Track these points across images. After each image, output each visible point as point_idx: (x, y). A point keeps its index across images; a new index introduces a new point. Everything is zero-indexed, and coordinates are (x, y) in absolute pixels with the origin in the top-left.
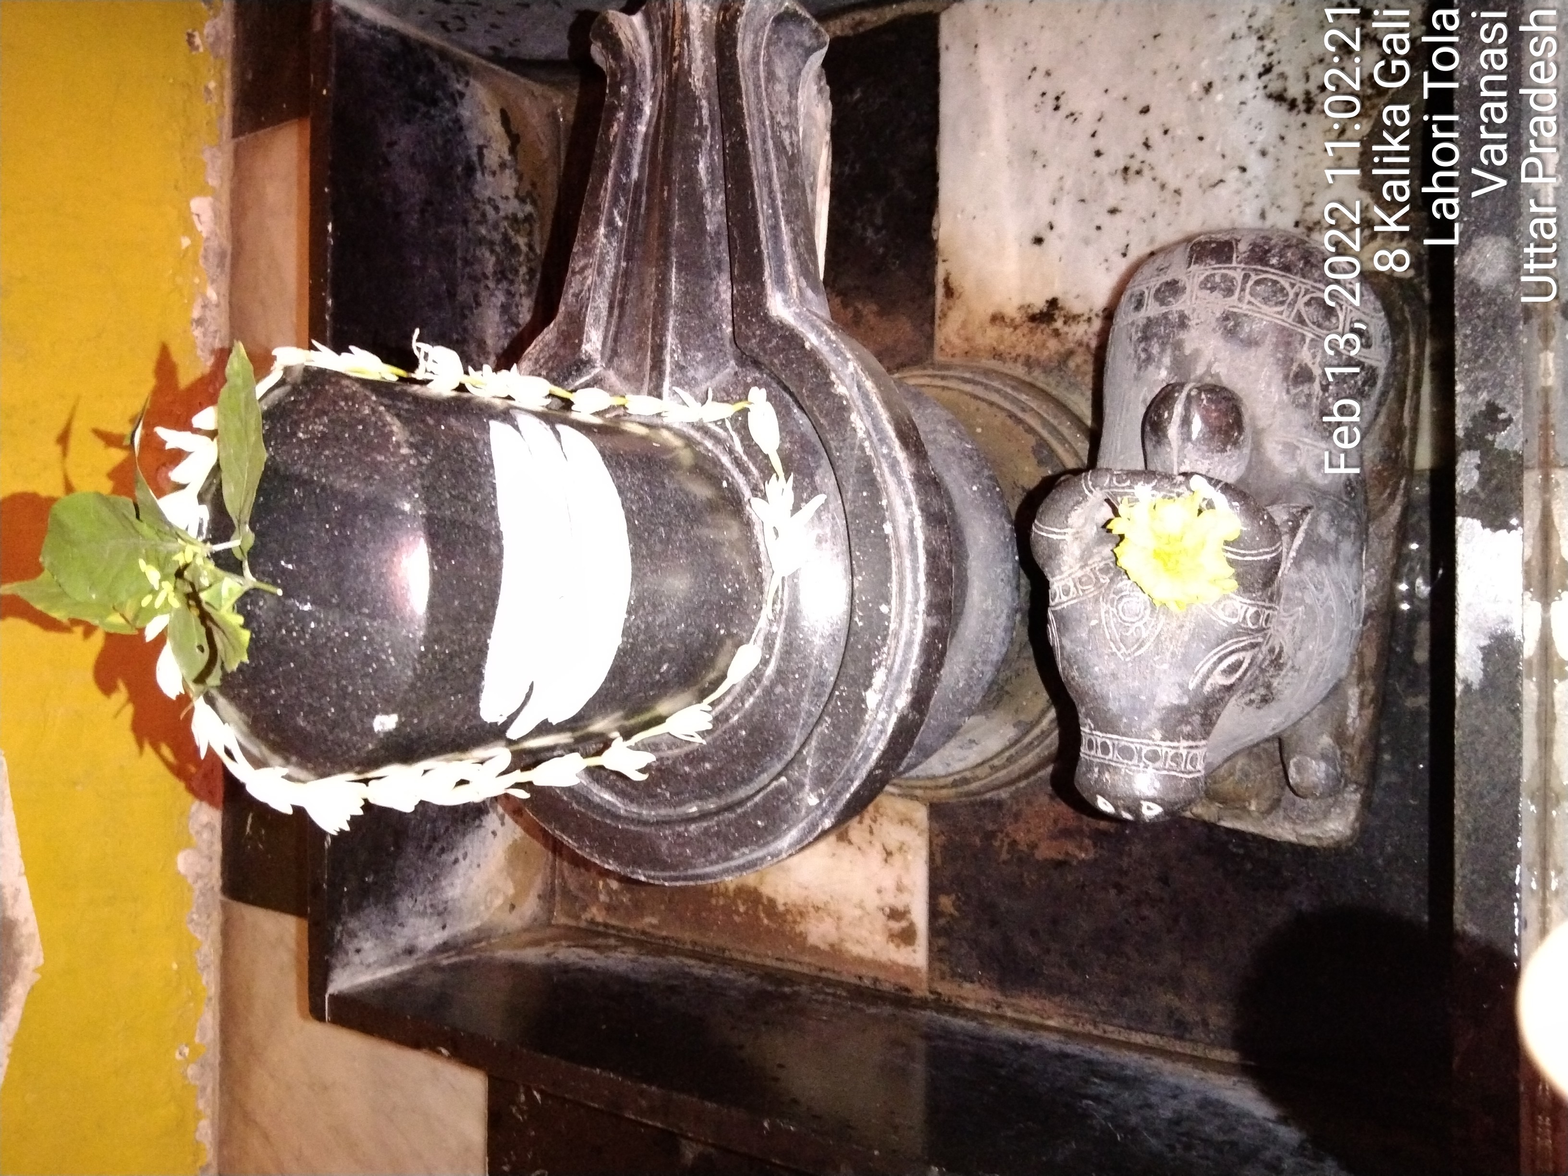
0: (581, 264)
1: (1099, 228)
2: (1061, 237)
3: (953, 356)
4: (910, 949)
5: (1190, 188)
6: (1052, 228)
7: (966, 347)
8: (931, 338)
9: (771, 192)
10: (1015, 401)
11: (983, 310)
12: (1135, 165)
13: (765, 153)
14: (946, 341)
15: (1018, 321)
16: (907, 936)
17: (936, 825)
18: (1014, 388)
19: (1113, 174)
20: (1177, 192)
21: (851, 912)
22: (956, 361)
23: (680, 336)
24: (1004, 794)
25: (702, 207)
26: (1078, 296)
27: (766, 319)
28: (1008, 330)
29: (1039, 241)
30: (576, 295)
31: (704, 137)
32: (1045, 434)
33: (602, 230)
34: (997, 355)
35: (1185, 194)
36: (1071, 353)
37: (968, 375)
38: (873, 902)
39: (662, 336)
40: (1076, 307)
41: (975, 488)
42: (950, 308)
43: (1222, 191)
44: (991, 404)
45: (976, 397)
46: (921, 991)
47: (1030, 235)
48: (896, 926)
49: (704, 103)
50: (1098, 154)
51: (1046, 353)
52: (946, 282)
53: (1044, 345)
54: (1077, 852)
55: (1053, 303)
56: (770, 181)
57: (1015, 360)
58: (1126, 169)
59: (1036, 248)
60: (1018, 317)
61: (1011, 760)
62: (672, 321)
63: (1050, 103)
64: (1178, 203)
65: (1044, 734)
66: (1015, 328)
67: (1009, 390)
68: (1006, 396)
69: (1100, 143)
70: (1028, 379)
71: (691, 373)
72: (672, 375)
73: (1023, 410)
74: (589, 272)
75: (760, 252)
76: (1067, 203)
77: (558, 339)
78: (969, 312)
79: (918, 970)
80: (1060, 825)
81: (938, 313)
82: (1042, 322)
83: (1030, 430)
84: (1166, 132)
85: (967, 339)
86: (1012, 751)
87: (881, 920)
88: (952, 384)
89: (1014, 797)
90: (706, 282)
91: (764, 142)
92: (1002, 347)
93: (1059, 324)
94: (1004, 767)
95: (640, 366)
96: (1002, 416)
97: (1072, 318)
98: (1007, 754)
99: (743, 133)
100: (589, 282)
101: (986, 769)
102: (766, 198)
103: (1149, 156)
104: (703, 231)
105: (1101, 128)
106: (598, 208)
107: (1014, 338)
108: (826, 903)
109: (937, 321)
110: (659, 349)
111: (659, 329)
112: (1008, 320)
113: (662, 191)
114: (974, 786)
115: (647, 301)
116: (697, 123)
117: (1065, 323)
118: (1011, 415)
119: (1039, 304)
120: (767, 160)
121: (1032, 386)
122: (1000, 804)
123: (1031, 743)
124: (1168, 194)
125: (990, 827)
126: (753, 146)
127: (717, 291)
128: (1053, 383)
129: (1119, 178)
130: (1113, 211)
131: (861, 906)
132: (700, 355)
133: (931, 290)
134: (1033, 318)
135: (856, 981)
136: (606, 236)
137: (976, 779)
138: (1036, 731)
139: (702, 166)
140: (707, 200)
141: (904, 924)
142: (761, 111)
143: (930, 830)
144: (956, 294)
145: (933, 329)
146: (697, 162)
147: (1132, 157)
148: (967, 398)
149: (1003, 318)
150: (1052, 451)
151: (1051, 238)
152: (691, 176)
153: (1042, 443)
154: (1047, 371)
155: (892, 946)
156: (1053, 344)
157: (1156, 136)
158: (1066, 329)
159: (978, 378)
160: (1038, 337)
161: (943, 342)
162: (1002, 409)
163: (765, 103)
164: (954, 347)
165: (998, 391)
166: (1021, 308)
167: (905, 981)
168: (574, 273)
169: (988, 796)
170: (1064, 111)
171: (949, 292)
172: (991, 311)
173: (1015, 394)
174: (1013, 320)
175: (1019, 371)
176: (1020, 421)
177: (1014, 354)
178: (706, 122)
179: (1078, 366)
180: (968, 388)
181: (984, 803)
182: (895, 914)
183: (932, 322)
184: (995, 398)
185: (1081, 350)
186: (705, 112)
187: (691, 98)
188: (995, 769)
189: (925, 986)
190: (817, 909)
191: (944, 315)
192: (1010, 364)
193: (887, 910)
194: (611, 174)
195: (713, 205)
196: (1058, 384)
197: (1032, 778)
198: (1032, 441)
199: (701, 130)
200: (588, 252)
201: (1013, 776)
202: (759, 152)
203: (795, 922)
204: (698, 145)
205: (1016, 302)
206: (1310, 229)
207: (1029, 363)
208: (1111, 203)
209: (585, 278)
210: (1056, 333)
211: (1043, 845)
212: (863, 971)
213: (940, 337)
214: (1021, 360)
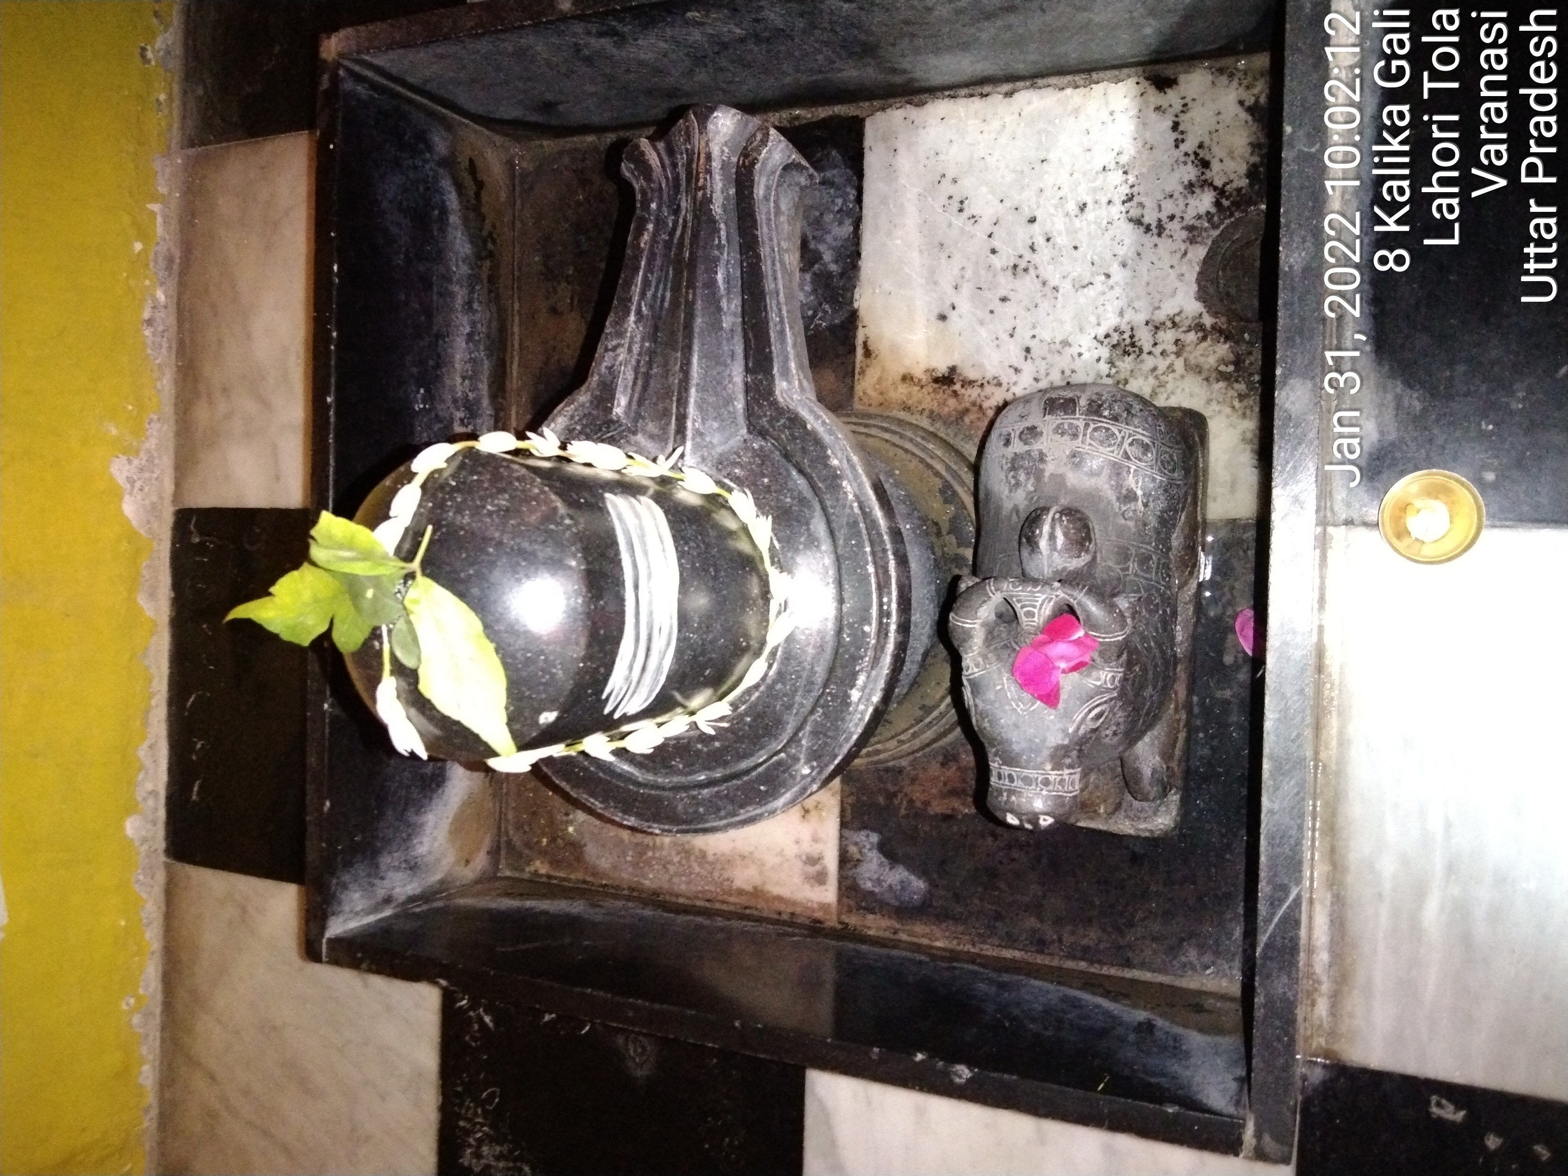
0: (614, 343)
1: (992, 312)
2: (960, 317)
3: (870, 405)
4: (823, 888)
5: (1066, 287)
6: (954, 308)
7: (881, 399)
8: (852, 388)
9: (778, 303)
10: (924, 449)
11: (896, 370)
12: (1023, 264)
13: (774, 271)
14: (864, 393)
15: (924, 382)
16: (820, 878)
17: (846, 788)
18: (923, 438)
19: (1004, 270)
20: (1055, 289)
21: (772, 860)
22: (872, 410)
23: (700, 408)
24: (904, 763)
25: (719, 309)
26: (973, 366)
27: (774, 404)
28: (917, 388)
29: (943, 318)
30: (610, 368)
31: (722, 254)
32: (949, 478)
33: (632, 318)
34: (907, 408)
35: (1061, 290)
36: (967, 410)
37: (885, 425)
38: (791, 850)
39: (685, 408)
40: (972, 375)
41: (908, 527)
42: (867, 366)
43: (1090, 292)
44: (907, 451)
45: (894, 445)
46: (832, 922)
47: (936, 312)
48: (812, 870)
49: (722, 226)
50: (993, 251)
51: (946, 409)
52: (865, 344)
53: (945, 403)
54: (961, 808)
55: (953, 369)
56: (778, 295)
57: (922, 412)
58: (1015, 267)
59: (941, 324)
60: (924, 378)
61: (915, 736)
62: (693, 395)
63: (956, 206)
64: (1056, 298)
65: (942, 715)
66: (922, 387)
67: (919, 440)
68: (917, 445)
69: (996, 243)
70: (931, 429)
71: (708, 439)
72: (693, 439)
73: (932, 457)
74: (619, 351)
75: (771, 352)
76: (967, 289)
77: (591, 402)
78: (883, 370)
79: (829, 905)
80: (948, 788)
81: (857, 370)
82: (944, 384)
83: (937, 474)
84: (1048, 240)
85: (881, 393)
86: (916, 728)
87: (800, 864)
88: (873, 431)
89: (913, 764)
90: (720, 368)
91: (774, 264)
92: (910, 402)
93: (957, 387)
94: (909, 741)
95: (664, 429)
96: (915, 463)
97: (968, 383)
98: (912, 731)
99: (758, 257)
100: (621, 358)
101: (894, 743)
102: (775, 308)
103: (1036, 258)
104: (722, 328)
105: (995, 229)
106: (630, 300)
107: (920, 395)
108: (751, 853)
109: (857, 376)
110: (682, 418)
111: (683, 402)
112: (916, 380)
113: (687, 293)
114: (882, 756)
115: (671, 379)
116: (717, 242)
117: (963, 386)
118: (922, 461)
119: (942, 369)
120: (775, 279)
121: (934, 435)
122: (900, 771)
123: (930, 723)
124: (1047, 290)
125: (891, 788)
126: (766, 267)
127: (729, 375)
128: (952, 434)
129: (1009, 273)
130: (1004, 299)
131: (781, 853)
132: (716, 425)
133: (853, 350)
134: (936, 380)
135: (776, 917)
136: (635, 323)
137: (885, 751)
138: (935, 713)
139: (720, 277)
140: (724, 304)
141: (818, 867)
142: (771, 239)
143: (842, 791)
144: (873, 355)
145: (853, 381)
146: (716, 273)
147: (1020, 257)
148: (887, 446)
149: (912, 378)
150: (955, 493)
151: (953, 316)
152: (711, 284)
153: (947, 486)
154: (947, 423)
155: (807, 887)
156: (952, 402)
157: (1040, 241)
158: (963, 391)
159: (893, 428)
160: (940, 396)
161: (861, 394)
162: (913, 454)
163: (774, 233)
164: (870, 398)
165: (911, 440)
166: (927, 371)
167: (818, 915)
168: (606, 350)
169: (891, 764)
170: (967, 213)
171: (868, 353)
172: (902, 371)
173: (924, 443)
174: (920, 380)
175: (925, 423)
176: (929, 467)
177: (920, 408)
178: (724, 242)
179: (972, 422)
180: (887, 436)
181: (887, 770)
182: (813, 860)
183: (853, 376)
184: (908, 446)
185: (975, 409)
186: (723, 233)
187: (712, 221)
188: (901, 742)
189: (834, 917)
190: (743, 857)
191: (863, 372)
192: (918, 417)
193: (804, 858)
194: (641, 273)
195: (729, 308)
196: (956, 435)
197: (927, 750)
198: (938, 483)
199: (720, 247)
200: (620, 334)
201: (915, 748)
202: (770, 273)
203: (723, 869)
204: (718, 259)
205: (923, 366)
206: (1157, 328)
207: (933, 416)
208: (1003, 293)
209: (617, 355)
210: (955, 394)
211: (934, 803)
212: (782, 907)
213: (859, 389)
214: (927, 413)
